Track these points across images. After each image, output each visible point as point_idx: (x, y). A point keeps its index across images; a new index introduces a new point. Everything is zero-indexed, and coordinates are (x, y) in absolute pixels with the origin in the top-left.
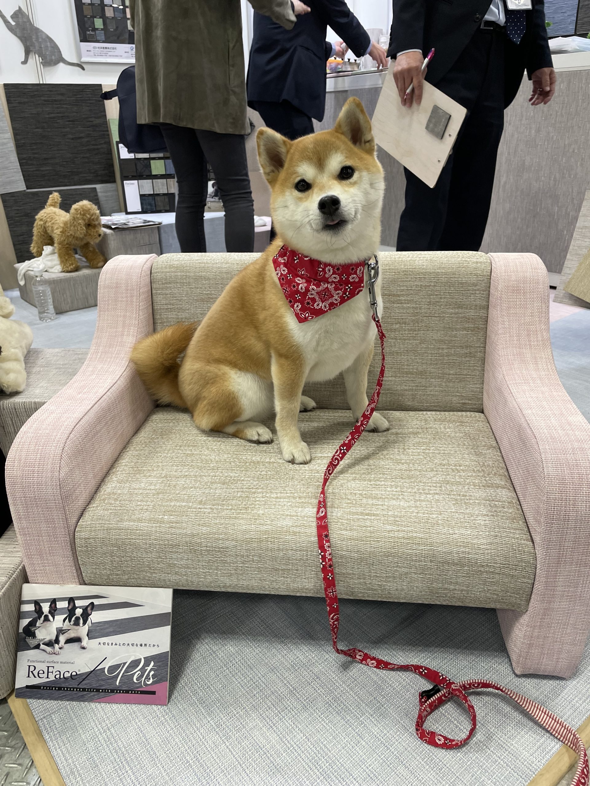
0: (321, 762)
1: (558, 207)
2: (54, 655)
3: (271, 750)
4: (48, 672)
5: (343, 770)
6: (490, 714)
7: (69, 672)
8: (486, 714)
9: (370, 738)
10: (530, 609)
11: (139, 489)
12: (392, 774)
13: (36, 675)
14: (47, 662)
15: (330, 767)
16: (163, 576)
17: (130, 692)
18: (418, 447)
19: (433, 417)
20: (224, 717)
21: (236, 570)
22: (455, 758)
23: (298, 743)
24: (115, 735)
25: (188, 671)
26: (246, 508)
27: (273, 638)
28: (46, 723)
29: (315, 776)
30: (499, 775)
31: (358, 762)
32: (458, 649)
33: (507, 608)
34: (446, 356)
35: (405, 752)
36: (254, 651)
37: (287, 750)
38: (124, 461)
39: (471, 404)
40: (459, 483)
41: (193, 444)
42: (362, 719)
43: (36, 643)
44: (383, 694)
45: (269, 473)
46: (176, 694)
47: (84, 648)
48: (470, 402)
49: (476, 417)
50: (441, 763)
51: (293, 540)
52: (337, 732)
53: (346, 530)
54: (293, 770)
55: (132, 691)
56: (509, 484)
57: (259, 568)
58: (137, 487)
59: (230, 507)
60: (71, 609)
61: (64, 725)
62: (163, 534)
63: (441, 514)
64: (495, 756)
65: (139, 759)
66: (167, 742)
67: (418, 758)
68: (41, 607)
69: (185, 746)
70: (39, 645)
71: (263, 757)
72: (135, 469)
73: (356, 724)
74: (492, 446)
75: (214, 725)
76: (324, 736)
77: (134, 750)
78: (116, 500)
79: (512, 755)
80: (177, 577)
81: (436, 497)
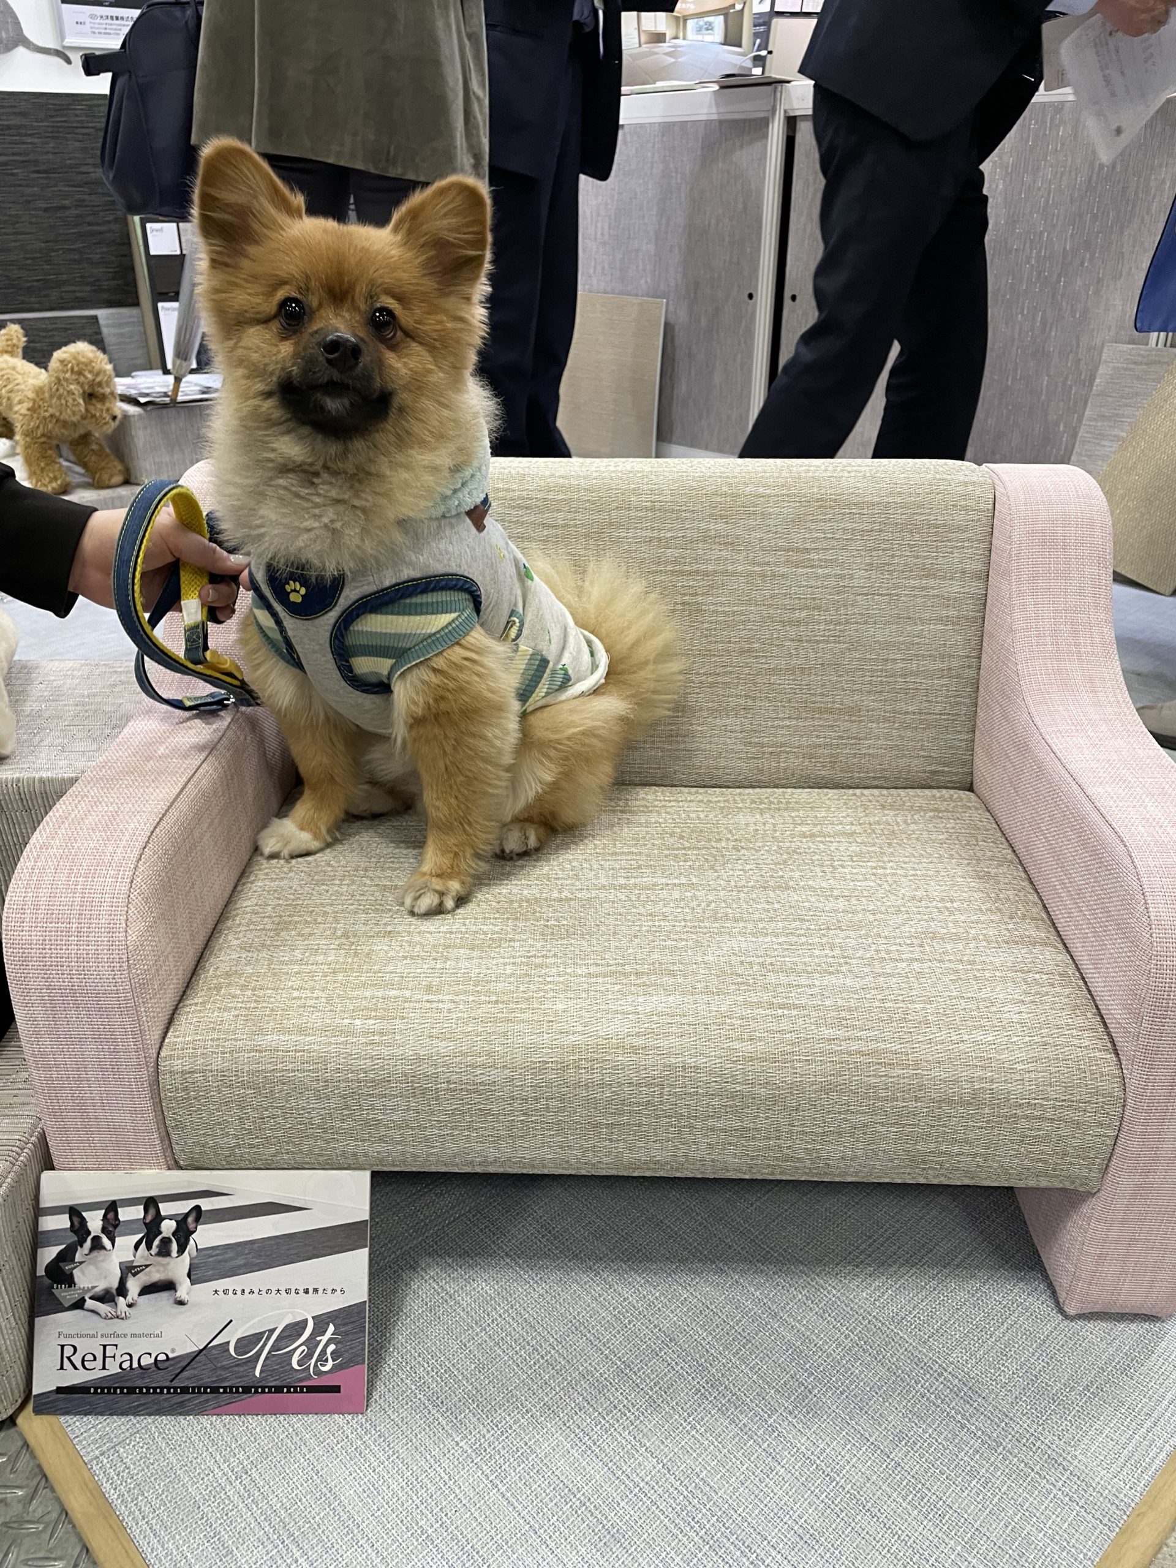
0: (700, 1516)
1: (1048, 376)
2: (116, 1320)
3: (596, 1496)
4: (105, 1357)
5: (747, 1530)
6: (1024, 1398)
7: (150, 1354)
8: (1016, 1398)
9: (793, 1459)
10: (1107, 1186)
11: (292, 963)
12: (846, 1533)
13: (78, 1364)
14: (102, 1336)
15: (721, 1525)
16: (352, 1146)
17: (285, 1390)
18: (861, 864)
19: (878, 801)
20: (488, 1431)
21: (509, 1129)
22: (967, 1492)
23: (649, 1478)
24: (261, 1483)
25: (400, 1337)
26: (527, 999)
27: (570, 1260)
28: (108, 1466)
29: (691, 1545)
30: (1059, 1519)
31: (776, 1511)
32: (945, 1267)
33: (1061, 1186)
34: (901, 675)
35: (868, 1485)
36: (535, 1290)
37: (628, 1493)
38: (249, 903)
39: (949, 772)
40: (956, 938)
41: (391, 865)
42: (772, 1420)
43: (77, 1297)
44: (807, 1366)
45: (565, 923)
46: (380, 1387)
47: (181, 1303)
48: (946, 769)
49: (961, 800)
50: (941, 1503)
51: (631, 1063)
52: (726, 1450)
53: (742, 1040)
54: (645, 1536)
55: (289, 1388)
56: (1053, 937)
57: (560, 1122)
58: (286, 959)
59: (494, 998)
60: (151, 1221)
61: (148, 1467)
62: (354, 1059)
63: (931, 1003)
64: (1045, 1481)
65: (320, 1531)
66: (375, 1492)
67: (895, 1495)
68: (83, 1221)
69: (415, 1498)
70: (83, 1300)
71: (579, 1512)
72: (277, 920)
73: (761, 1432)
74: (1004, 861)
75: (469, 1451)
76: (700, 1460)
77: (306, 1513)
78: (244, 987)
79: (1079, 1478)
80: (381, 1148)
81: (916, 966)
